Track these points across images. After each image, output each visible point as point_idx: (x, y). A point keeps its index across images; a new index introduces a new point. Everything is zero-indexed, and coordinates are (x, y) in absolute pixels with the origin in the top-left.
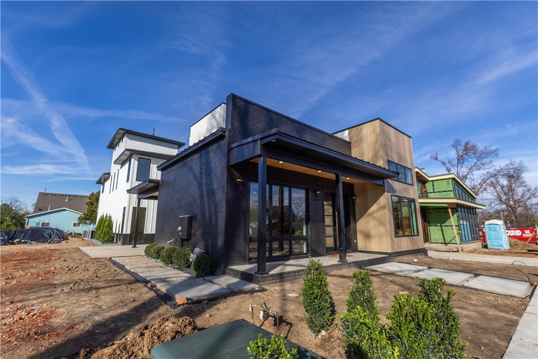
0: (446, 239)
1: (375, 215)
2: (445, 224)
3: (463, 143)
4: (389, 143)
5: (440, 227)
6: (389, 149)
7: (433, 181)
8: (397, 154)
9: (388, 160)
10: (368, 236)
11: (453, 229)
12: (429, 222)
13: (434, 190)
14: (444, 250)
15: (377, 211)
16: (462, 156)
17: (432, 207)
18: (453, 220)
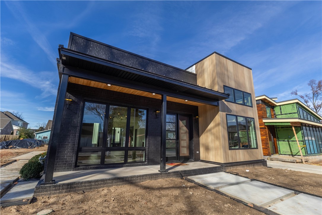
0: (293, 151)
1: (213, 131)
2: (292, 140)
3: (317, 82)
4: (226, 73)
5: (287, 142)
6: (226, 77)
7: (280, 106)
8: (235, 81)
9: (224, 86)
10: (207, 149)
11: (297, 144)
12: (278, 138)
13: (281, 112)
14: (289, 161)
15: (214, 128)
16: (316, 91)
17: (281, 125)
18: (298, 137)
